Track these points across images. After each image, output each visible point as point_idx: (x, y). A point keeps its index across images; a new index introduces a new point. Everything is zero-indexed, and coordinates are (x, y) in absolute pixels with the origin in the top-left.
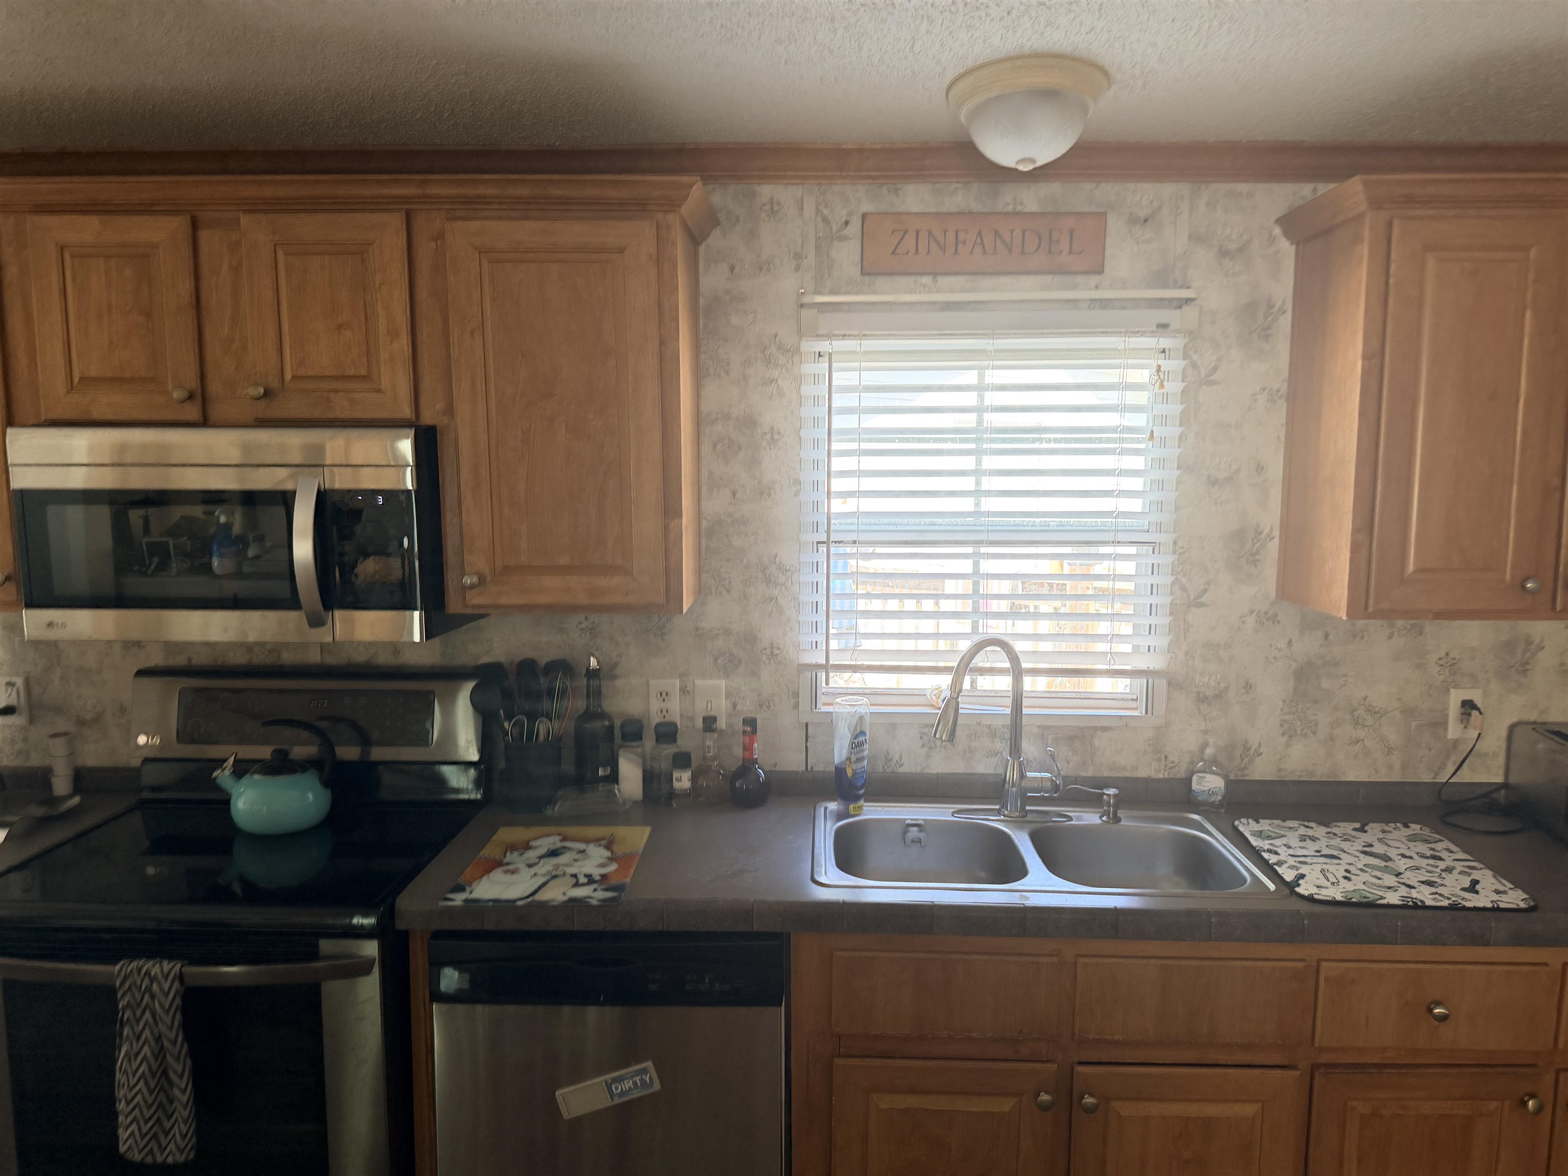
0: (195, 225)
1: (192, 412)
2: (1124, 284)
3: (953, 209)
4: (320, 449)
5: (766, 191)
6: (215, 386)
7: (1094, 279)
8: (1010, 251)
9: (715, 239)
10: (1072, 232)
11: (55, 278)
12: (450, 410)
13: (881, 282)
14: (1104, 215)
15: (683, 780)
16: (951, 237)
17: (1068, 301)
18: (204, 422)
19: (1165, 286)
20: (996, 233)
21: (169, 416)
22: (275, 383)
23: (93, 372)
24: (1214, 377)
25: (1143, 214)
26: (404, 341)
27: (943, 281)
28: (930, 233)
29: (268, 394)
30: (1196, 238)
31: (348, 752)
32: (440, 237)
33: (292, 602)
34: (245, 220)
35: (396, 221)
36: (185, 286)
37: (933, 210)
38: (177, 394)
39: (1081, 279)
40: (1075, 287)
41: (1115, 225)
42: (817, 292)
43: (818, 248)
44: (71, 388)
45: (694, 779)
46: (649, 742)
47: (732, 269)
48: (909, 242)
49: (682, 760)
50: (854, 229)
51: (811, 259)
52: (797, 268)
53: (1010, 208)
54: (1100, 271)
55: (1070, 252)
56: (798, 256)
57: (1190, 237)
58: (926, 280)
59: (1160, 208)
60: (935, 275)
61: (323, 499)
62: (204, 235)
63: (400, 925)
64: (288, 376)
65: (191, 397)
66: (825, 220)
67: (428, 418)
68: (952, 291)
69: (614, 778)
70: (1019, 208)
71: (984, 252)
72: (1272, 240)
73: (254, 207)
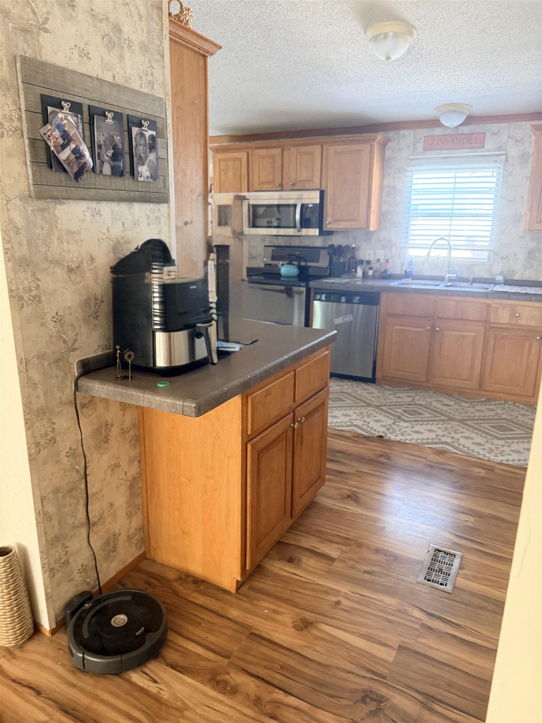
0: (283, 150)
1: (280, 188)
2: (489, 151)
3: (447, 133)
4: (302, 195)
5: (402, 132)
6: (284, 183)
7: (481, 150)
8: (460, 143)
9: (390, 144)
10: (476, 138)
11: (258, 162)
12: (327, 187)
13: (428, 152)
14: (485, 133)
15: (371, 273)
16: (445, 141)
17: (475, 155)
18: (282, 190)
19: (500, 150)
20: (457, 139)
21: (276, 189)
22: (295, 182)
23: (263, 181)
24: (512, 174)
25: (495, 132)
26: (319, 173)
27: (444, 152)
28: (440, 140)
29: (294, 184)
30: (509, 137)
31: (303, 264)
32: (328, 150)
33: (295, 227)
34: (292, 148)
35: (319, 147)
36: (280, 162)
37: (442, 134)
38: (278, 185)
39: (478, 149)
40: (476, 152)
41: (488, 135)
42: (413, 155)
43: (413, 145)
44: (259, 184)
45: (373, 273)
46: (365, 264)
47: (393, 151)
48: (435, 142)
49: (371, 268)
50: (422, 140)
51: (412, 148)
52: (408, 150)
53: (461, 133)
54: (483, 147)
55: (475, 143)
56: (409, 147)
57: (508, 137)
58: (439, 151)
59: (500, 130)
60: (441, 150)
61: (303, 206)
62: (285, 152)
63: (310, 286)
64: (297, 180)
65: (280, 185)
66: (416, 138)
67: (323, 189)
68: (445, 154)
69: (356, 272)
70: (464, 132)
71: (454, 144)
72: (530, 137)
73: (294, 146)
